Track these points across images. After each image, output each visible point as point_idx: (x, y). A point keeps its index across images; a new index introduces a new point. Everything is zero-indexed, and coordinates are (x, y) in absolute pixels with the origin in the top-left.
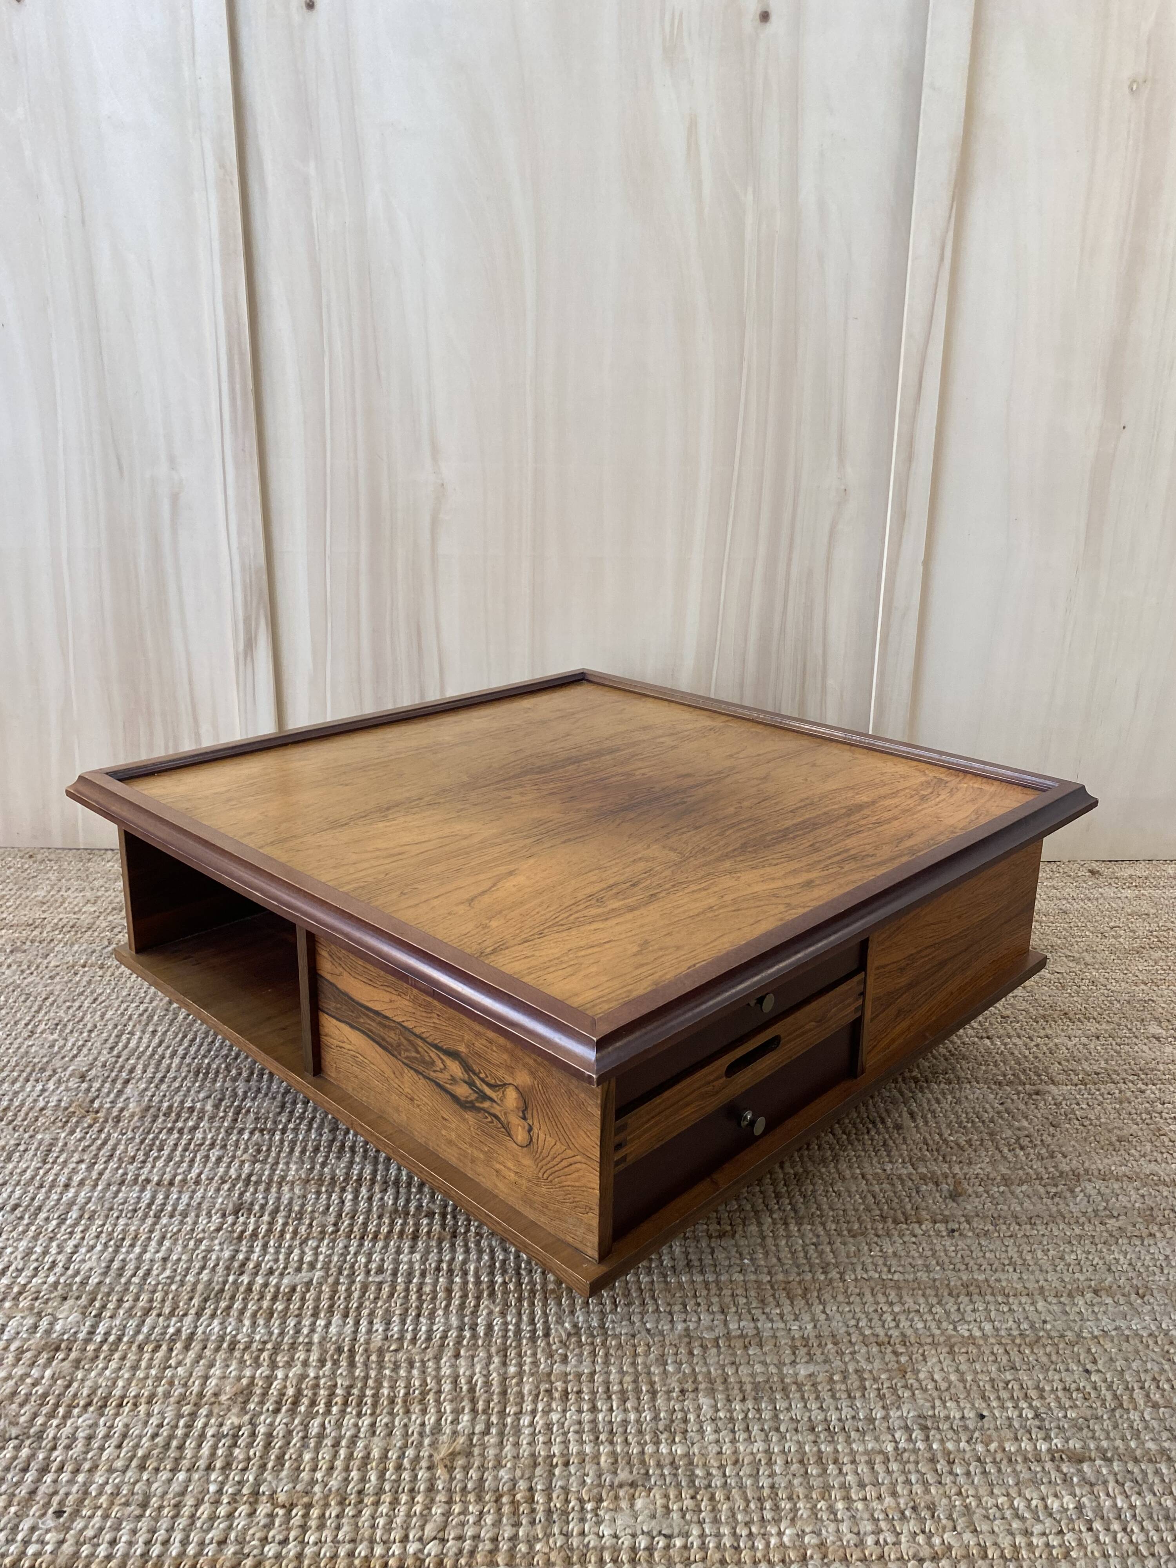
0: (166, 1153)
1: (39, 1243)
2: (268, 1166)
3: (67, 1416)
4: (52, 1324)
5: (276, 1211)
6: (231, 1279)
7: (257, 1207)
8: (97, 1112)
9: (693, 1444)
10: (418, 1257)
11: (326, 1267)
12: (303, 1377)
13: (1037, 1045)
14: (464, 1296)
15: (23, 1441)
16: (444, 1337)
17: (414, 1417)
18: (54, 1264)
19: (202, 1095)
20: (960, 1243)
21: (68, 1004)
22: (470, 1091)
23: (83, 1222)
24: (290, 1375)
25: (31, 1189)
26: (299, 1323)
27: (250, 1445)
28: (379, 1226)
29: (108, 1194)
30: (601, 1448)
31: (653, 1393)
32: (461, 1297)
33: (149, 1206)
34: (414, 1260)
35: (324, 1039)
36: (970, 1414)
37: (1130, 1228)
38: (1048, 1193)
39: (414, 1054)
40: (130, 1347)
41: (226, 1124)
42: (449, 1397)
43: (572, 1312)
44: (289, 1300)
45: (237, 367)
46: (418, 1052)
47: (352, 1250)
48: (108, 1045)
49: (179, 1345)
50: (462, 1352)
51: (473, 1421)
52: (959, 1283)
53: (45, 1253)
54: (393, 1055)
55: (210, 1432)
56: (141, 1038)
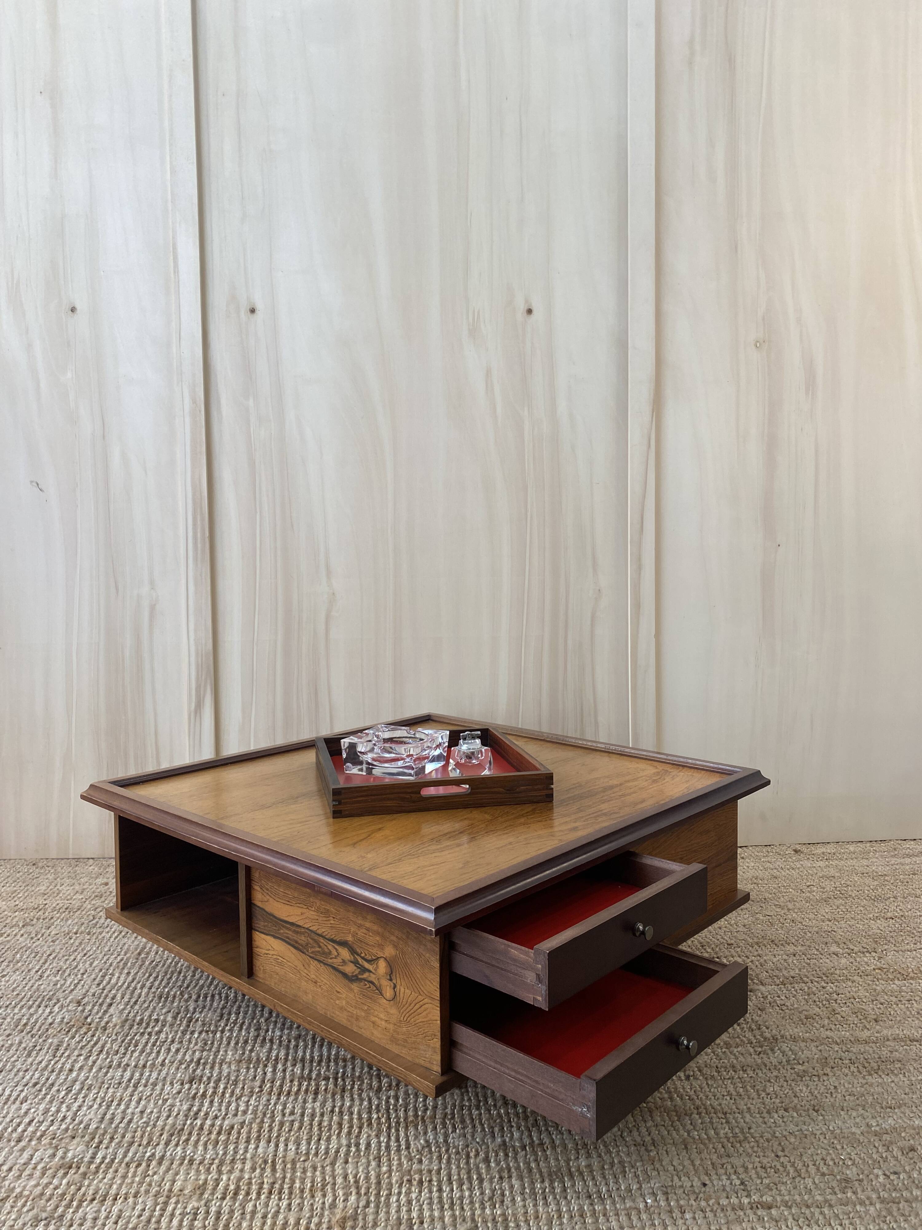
0: (140, 1047)
1: (54, 1105)
2: (212, 1053)
3: (79, 1206)
4: (65, 1153)
5: (219, 1080)
6: (188, 1122)
7: (205, 1079)
8: (90, 1024)
9: (508, 1208)
10: (319, 1105)
11: (255, 1112)
12: (240, 1179)
13: (752, 961)
14: (351, 1127)
15: (50, 1222)
16: (337, 1152)
17: (317, 1199)
18: (65, 1118)
19: (164, 1011)
20: (694, 1083)
21: (66, 958)
22: (355, 968)
23: (83, 1092)
24: (232, 1178)
25: (46, 1073)
26: (237, 1147)
27: (206, 1219)
28: (291, 1087)
29: (101, 1074)
30: (446, 1213)
31: (481, 1180)
32: (349, 1127)
33: (130, 1080)
34: (315, 1106)
35: (256, 950)
36: (697, 1183)
37: (811, 1070)
38: (755, 1051)
39: (318, 949)
40: (120, 1165)
41: (181, 1028)
42: (341, 1186)
43: (425, 1133)
44: (229, 1134)
45: (199, 522)
46: (320, 947)
47: (272, 1102)
48: (96, 982)
49: (154, 1163)
50: (350, 1160)
51: (358, 1200)
52: (692, 1107)
53: (58, 1111)
54: (303, 953)
55: (178, 1212)
56: (119, 977)
